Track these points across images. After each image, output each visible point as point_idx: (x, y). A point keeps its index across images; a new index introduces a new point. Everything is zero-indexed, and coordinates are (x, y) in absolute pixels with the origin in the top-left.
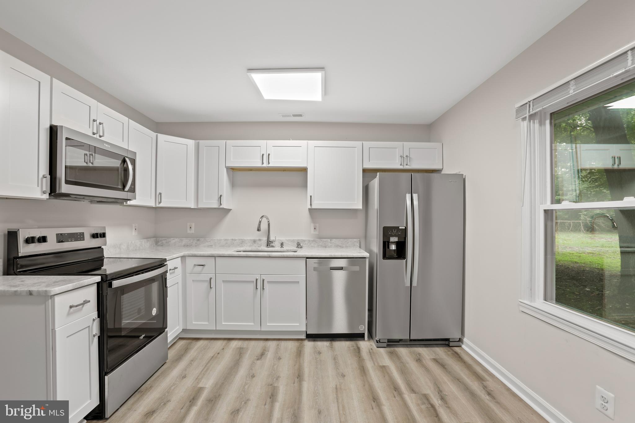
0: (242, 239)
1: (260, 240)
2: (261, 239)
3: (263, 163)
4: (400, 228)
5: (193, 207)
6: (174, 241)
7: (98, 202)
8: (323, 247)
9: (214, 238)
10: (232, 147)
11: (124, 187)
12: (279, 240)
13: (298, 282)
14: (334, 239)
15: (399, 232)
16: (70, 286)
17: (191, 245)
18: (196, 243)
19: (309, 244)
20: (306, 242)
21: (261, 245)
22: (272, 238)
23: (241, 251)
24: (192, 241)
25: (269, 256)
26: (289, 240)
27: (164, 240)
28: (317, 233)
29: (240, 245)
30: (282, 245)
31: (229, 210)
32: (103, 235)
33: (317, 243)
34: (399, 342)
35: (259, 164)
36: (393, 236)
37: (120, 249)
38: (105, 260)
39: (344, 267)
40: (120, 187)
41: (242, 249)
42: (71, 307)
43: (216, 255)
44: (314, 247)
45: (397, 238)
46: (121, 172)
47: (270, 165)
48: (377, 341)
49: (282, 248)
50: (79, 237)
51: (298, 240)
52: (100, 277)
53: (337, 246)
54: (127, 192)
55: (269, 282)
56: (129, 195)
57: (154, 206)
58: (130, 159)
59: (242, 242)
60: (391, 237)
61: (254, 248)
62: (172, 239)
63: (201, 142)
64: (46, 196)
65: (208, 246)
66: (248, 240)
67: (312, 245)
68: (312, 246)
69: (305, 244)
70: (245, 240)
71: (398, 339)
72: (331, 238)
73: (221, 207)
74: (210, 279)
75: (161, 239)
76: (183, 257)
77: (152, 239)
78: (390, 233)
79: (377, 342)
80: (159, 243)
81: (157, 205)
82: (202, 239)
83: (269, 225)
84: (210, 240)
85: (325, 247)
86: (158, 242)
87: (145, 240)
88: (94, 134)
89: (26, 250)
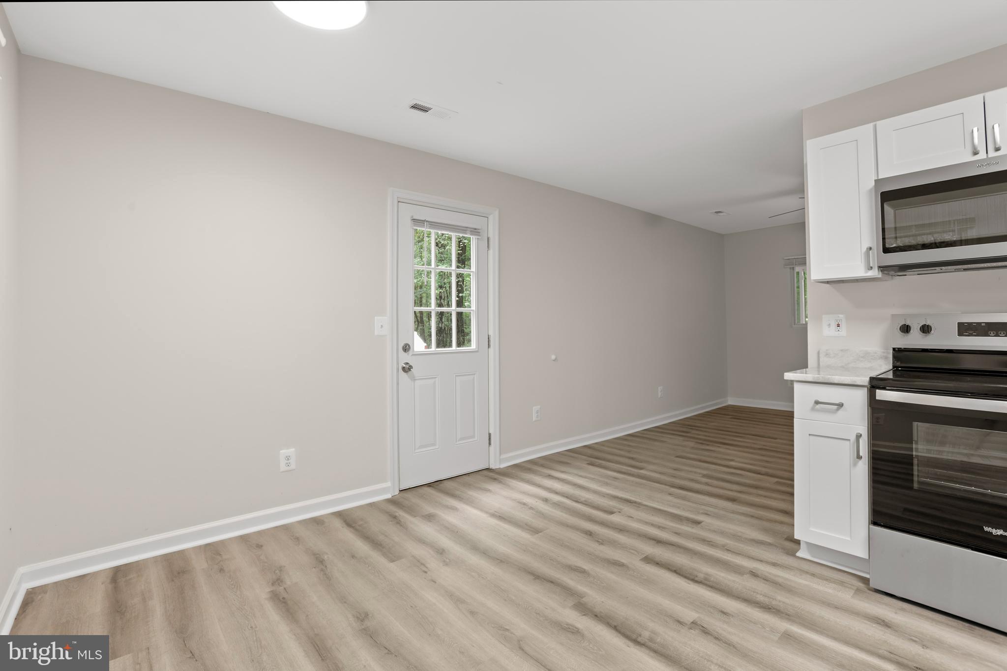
64: (874, 272)
88: (976, 153)
89: (901, 342)
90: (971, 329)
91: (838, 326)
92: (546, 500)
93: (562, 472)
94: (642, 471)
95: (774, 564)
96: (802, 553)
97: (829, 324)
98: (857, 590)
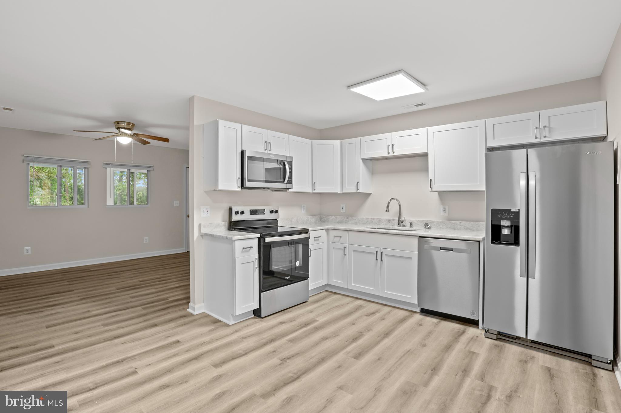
0: (379, 218)
1: (394, 220)
2: (395, 218)
3: (389, 153)
4: (512, 210)
5: (339, 192)
6: (332, 218)
7: (275, 190)
8: (452, 229)
9: (359, 217)
10: (365, 142)
11: (284, 179)
12: (410, 220)
13: (411, 258)
14: (464, 222)
15: (512, 215)
16: (242, 237)
17: (343, 222)
18: (346, 221)
19: (438, 225)
20: (435, 224)
21: (395, 224)
22: (402, 219)
23: (376, 228)
24: (343, 219)
25: (386, 233)
26: (419, 220)
27: (326, 217)
28: (446, 214)
29: (378, 224)
30: (411, 224)
31: (369, 194)
32: (277, 212)
33: (445, 224)
34: (515, 340)
35: (385, 154)
36: (503, 219)
37: (292, 222)
38: (279, 227)
39: (454, 248)
40: (282, 181)
41: (376, 226)
42: (243, 248)
43: (348, 230)
44: (443, 228)
45: (510, 222)
46: (282, 170)
47: (395, 154)
48: (486, 330)
49: (411, 228)
50: (263, 212)
51: (427, 221)
52: (259, 235)
53: (467, 229)
54: (286, 183)
55: (387, 255)
56: (288, 186)
57: (311, 192)
58: (288, 162)
59: (380, 221)
60: (501, 221)
61: (387, 227)
62: (331, 216)
63: (343, 141)
64: (240, 189)
65: (354, 223)
66: (384, 219)
67: (441, 226)
68: (441, 228)
69: (434, 225)
70: (381, 219)
71: (515, 336)
72: (461, 220)
73: (358, 191)
74: (345, 248)
75: (323, 216)
76: (327, 230)
77: (317, 216)
78: (499, 216)
79: (486, 332)
80: (323, 220)
81: (313, 191)
82: (350, 218)
83: (400, 206)
84: (355, 218)
85: (454, 229)
86: (322, 218)
87: (312, 217)
88: (265, 150)
89: (235, 218)
90: (253, 212)
91: (207, 211)
94: (58, 348)
95: (237, 331)
96: (231, 322)
97: (203, 211)
98: (261, 321)
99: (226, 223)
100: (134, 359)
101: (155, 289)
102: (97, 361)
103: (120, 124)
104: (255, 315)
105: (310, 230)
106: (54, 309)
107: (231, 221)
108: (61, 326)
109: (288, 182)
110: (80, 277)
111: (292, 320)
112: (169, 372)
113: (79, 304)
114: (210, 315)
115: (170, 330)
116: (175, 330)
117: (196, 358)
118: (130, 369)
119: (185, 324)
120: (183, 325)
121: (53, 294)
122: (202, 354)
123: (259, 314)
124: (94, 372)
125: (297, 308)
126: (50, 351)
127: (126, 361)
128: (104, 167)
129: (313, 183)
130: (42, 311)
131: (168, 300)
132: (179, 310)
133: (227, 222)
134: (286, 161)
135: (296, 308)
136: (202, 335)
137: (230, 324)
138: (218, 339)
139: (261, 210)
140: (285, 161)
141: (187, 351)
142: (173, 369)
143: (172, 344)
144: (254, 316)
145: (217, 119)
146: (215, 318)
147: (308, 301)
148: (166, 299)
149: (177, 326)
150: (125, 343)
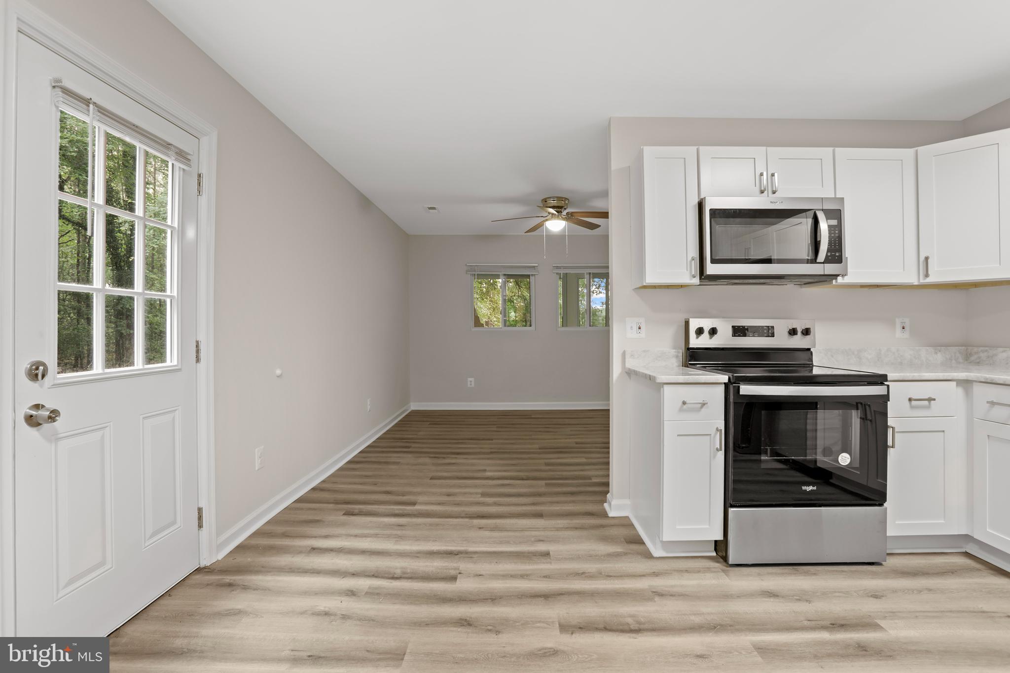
7: (805, 284)
11: (816, 254)
16: (680, 378)
27: (984, 352)
32: (806, 332)
38: (815, 368)
40: (809, 257)
42: (684, 404)
50: (766, 331)
52: (727, 378)
54: (823, 263)
56: (830, 269)
57: (916, 283)
58: (827, 211)
64: (696, 281)
76: (964, 383)
81: (923, 281)
86: (971, 355)
88: (763, 192)
89: (695, 342)
90: (739, 331)
91: (640, 328)
92: (351, 593)
93: (326, 537)
94: (417, 507)
95: (656, 574)
96: (657, 552)
97: (631, 327)
98: (723, 571)
99: (678, 352)
100: (471, 557)
101: (586, 458)
102: (433, 541)
103: (548, 202)
104: (717, 553)
105: (888, 379)
106: (456, 458)
107: (689, 349)
108: (443, 481)
109: (827, 261)
110: (512, 424)
111: (803, 597)
112: (492, 601)
113: (483, 459)
114: (633, 525)
115: (553, 529)
116: (561, 534)
117: (546, 596)
118: (453, 571)
119: (582, 528)
120: (576, 528)
121: (471, 439)
122: (563, 593)
123: (724, 555)
124: (417, 555)
125: (839, 571)
126: (409, 508)
127: (461, 556)
128: (554, 272)
129: (922, 259)
130: (444, 458)
131: (590, 481)
132: (592, 502)
133: (681, 351)
134: (822, 210)
135: (834, 571)
136: (591, 557)
137: (653, 555)
138: (611, 576)
139: (763, 327)
140: (819, 210)
141: (545, 577)
142: (500, 598)
143: (535, 555)
144: (714, 554)
145: (642, 147)
146: (638, 533)
147: (883, 563)
148: (590, 478)
149: (567, 528)
150: (483, 528)
